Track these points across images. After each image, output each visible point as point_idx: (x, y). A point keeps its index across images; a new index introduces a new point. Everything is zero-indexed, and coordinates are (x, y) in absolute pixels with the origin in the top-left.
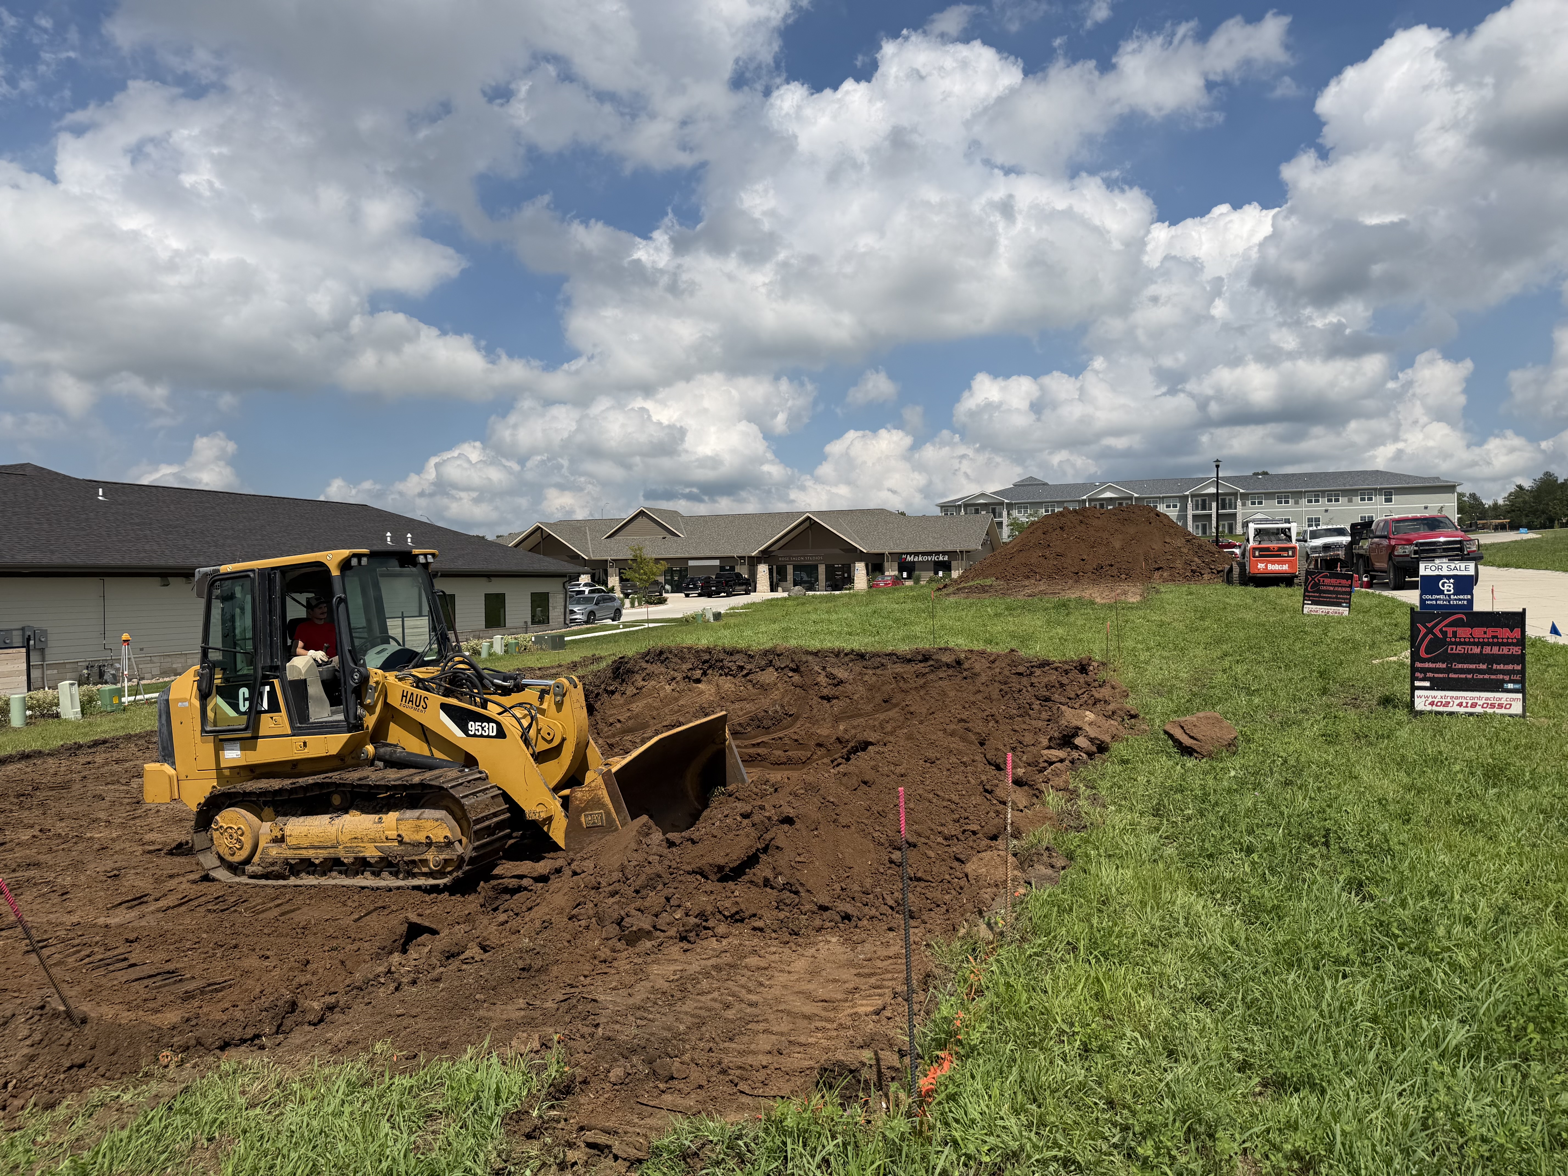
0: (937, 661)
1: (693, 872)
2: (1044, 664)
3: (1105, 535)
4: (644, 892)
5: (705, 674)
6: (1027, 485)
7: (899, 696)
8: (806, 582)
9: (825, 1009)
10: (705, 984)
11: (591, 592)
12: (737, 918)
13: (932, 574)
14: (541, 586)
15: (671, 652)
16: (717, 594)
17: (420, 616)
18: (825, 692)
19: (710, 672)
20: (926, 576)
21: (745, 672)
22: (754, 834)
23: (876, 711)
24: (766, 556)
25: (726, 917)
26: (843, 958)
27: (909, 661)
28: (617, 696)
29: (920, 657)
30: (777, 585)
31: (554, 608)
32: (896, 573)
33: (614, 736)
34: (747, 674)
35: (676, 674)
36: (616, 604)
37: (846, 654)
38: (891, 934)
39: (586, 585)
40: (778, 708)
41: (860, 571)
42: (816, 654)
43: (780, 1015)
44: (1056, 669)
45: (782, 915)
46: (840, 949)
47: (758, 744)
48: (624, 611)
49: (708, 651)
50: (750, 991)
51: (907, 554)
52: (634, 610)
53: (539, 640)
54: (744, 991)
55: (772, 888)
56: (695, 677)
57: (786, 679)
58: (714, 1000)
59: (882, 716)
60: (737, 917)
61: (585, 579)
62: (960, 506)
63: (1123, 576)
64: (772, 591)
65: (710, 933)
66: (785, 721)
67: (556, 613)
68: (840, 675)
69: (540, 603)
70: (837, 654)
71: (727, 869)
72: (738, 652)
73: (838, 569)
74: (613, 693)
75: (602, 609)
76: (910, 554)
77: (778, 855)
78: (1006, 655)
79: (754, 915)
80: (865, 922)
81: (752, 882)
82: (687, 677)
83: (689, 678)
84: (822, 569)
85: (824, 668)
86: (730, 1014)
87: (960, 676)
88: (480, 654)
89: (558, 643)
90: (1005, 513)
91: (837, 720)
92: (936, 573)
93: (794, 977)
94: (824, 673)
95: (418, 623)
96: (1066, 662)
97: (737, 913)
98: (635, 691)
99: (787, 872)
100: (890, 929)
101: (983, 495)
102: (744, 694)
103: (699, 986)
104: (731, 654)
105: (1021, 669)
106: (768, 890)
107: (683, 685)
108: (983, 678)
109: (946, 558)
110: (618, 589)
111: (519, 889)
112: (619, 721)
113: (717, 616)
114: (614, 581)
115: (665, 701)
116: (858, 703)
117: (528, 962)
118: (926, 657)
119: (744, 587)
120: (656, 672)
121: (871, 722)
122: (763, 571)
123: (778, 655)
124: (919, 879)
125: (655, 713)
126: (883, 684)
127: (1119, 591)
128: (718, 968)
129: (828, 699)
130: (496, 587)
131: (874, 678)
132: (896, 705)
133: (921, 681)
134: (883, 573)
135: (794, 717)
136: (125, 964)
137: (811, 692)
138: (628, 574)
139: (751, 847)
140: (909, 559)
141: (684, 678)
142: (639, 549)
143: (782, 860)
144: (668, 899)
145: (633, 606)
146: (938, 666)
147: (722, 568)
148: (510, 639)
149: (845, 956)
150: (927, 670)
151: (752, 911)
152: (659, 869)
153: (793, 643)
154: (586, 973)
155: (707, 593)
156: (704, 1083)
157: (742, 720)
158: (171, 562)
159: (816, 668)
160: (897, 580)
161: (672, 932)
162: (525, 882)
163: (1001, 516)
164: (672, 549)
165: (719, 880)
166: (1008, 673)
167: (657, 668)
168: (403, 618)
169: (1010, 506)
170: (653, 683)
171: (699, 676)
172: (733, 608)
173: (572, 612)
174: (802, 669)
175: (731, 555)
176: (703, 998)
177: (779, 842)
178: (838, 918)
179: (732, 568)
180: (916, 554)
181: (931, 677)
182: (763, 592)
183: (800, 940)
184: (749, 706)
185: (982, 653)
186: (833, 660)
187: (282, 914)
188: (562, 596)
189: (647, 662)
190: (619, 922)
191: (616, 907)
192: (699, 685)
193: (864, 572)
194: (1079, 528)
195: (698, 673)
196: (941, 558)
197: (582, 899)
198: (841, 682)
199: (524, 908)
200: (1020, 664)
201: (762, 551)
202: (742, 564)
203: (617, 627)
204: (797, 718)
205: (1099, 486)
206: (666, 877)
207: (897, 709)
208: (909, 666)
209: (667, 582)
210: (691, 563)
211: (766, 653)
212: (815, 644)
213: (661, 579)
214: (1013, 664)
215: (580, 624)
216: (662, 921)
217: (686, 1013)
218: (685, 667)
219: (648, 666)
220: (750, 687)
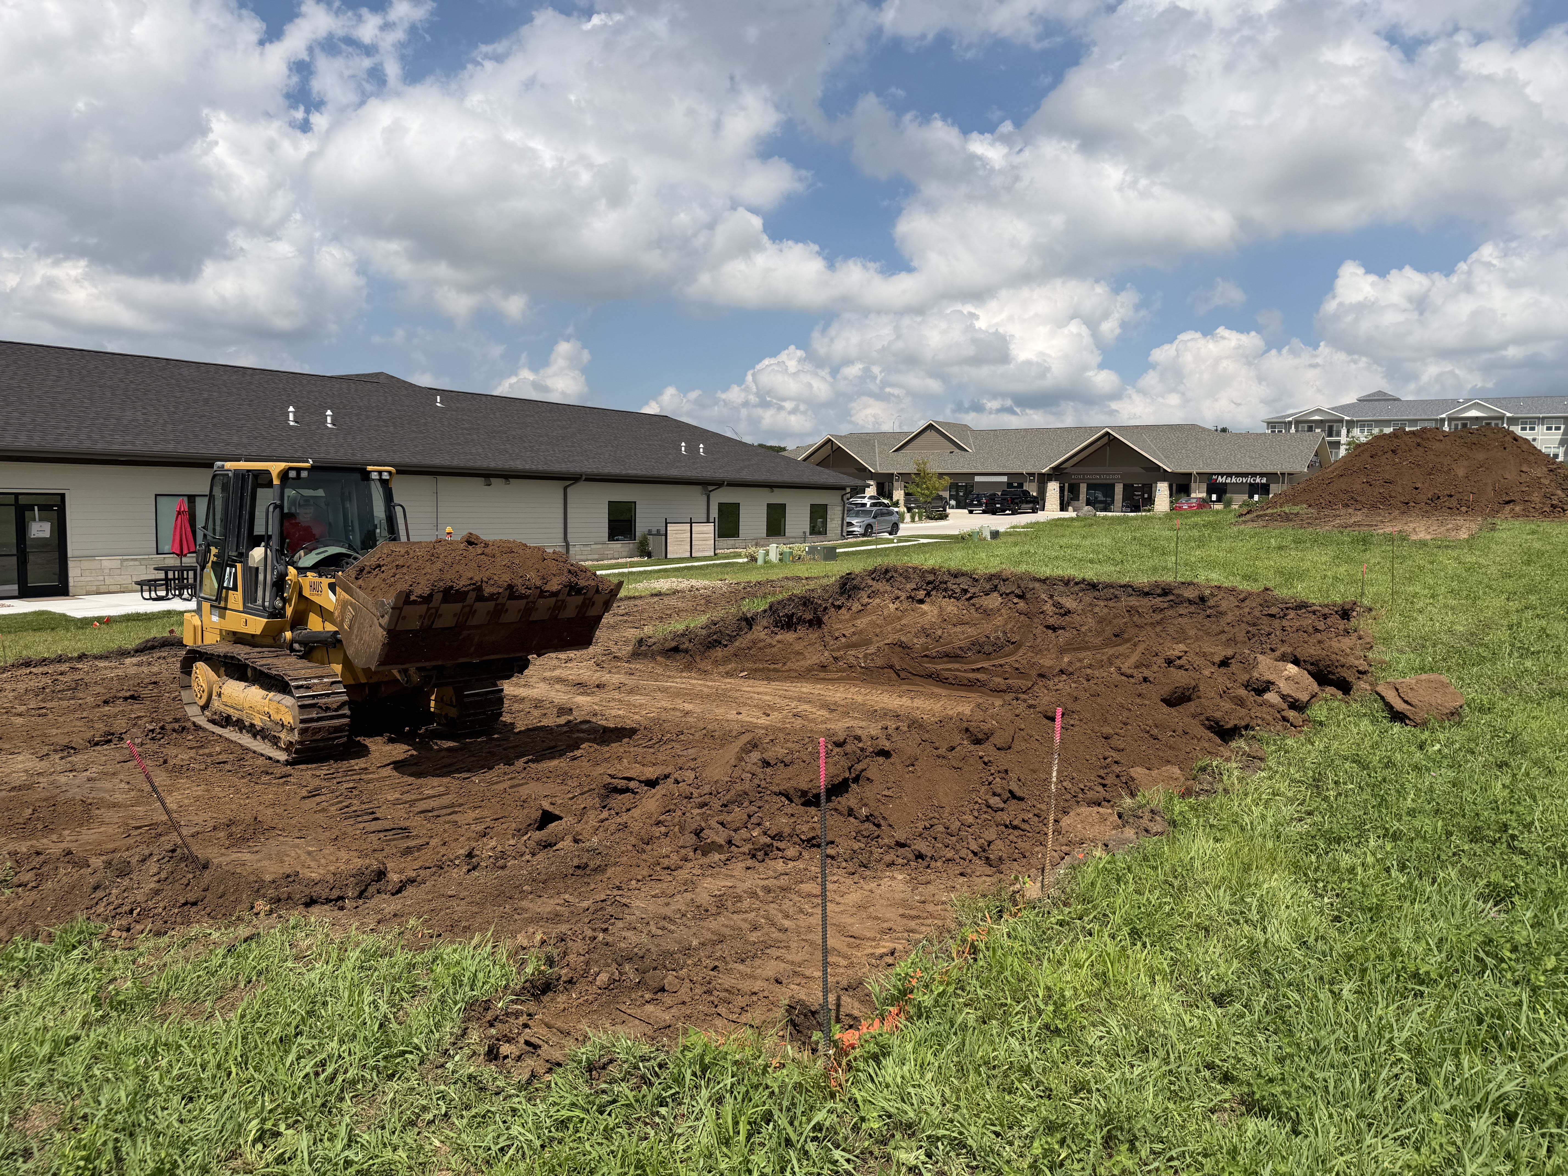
0: (1178, 596)
1: (780, 793)
2: (1302, 606)
3: (1447, 461)
4: (731, 807)
5: (928, 594)
6: (1378, 398)
7: (1132, 631)
8: (1101, 502)
9: (849, 946)
10: (746, 904)
11: (873, 505)
12: (812, 843)
13: (1246, 497)
14: (820, 498)
15: (896, 571)
16: (1002, 511)
17: (708, 522)
18: (1051, 621)
19: (934, 593)
20: (1238, 500)
21: (969, 595)
22: (845, 763)
23: (1106, 644)
24: (1057, 473)
25: (803, 841)
26: (899, 896)
27: (1147, 594)
28: (843, 611)
29: (1159, 591)
30: (1068, 504)
31: (832, 520)
32: (1204, 495)
33: (839, 649)
34: (971, 598)
35: (900, 593)
36: (894, 518)
37: (1077, 584)
38: (962, 879)
39: (871, 498)
40: (1000, 634)
41: (1162, 491)
42: (1044, 581)
43: (804, 944)
44: (1314, 613)
45: (856, 846)
46: (902, 887)
47: (978, 669)
48: (901, 526)
49: (933, 571)
50: (787, 916)
51: (1218, 474)
52: (913, 525)
53: (812, 550)
54: (780, 915)
55: (856, 818)
56: (919, 597)
57: (1010, 605)
58: (745, 920)
59: (1110, 651)
60: (814, 842)
61: (871, 491)
62: (1290, 423)
63: (1464, 509)
64: (1062, 509)
65: (780, 854)
66: (1006, 649)
67: (834, 524)
68: (1068, 605)
69: (819, 514)
70: (1066, 582)
71: (810, 795)
72: (963, 575)
73: (1137, 489)
74: (840, 607)
75: (879, 522)
76: (1222, 475)
77: (868, 787)
78: (1258, 595)
79: (832, 842)
80: (939, 864)
81: (836, 810)
82: (910, 597)
83: (913, 598)
84: (1119, 489)
85: (1051, 597)
86: (753, 937)
87: (1203, 614)
88: (756, 560)
89: (830, 554)
90: (1344, 431)
91: (1062, 651)
92: (1251, 497)
93: (842, 908)
94: (1051, 602)
95: (705, 529)
96: (1327, 606)
97: (814, 838)
98: (860, 608)
99: (873, 804)
100: (962, 874)
101: (1318, 411)
102: (966, 618)
103: (739, 904)
104: (956, 577)
105: (1274, 610)
106: (852, 819)
107: (906, 605)
108: (1230, 618)
109: (1264, 481)
110: (902, 502)
111: (626, 790)
112: (844, 635)
113: (995, 535)
114: (899, 495)
115: (889, 620)
116: (1085, 634)
117: (585, 861)
118: (1166, 592)
119: (1031, 505)
120: (881, 590)
121: (1098, 656)
122: (1053, 489)
123: (1004, 580)
124: (1015, 828)
125: (878, 630)
126: (1115, 617)
127: (1450, 526)
128: (768, 890)
129: (1054, 629)
130: (777, 497)
131: (1106, 610)
132: (1128, 640)
133: (1158, 617)
134: (1189, 495)
135: (1017, 645)
136: (372, 816)
137: (1036, 620)
138: (912, 488)
139: (838, 775)
140: (1220, 480)
141: (908, 598)
142: (925, 464)
143: (869, 792)
144: (750, 816)
145: (913, 520)
146: (1180, 601)
147: (1009, 485)
148: (785, 549)
149: (902, 895)
150: (1166, 605)
151: (830, 838)
152: (747, 786)
153: (1023, 568)
154: (640, 877)
155: (991, 510)
156: (687, 1000)
157: (962, 644)
158: (492, 465)
159: (1043, 596)
160: (1204, 504)
161: (745, 849)
162: (632, 785)
163: (1338, 434)
164: (959, 465)
165: (804, 804)
166: (1258, 614)
167: (882, 586)
168: (691, 523)
169: (1351, 424)
170: (878, 600)
171: (922, 597)
172: (1013, 527)
173: (850, 524)
174: (1028, 596)
175: (1020, 471)
176: (735, 916)
177: (868, 774)
178: (911, 856)
179: (1021, 485)
180: (1229, 475)
181: (1170, 612)
182: (1051, 511)
183: (868, 873)
184: (970, 631)
185: (1232, 590)
186: (1062, 588)
187: (511, 787)
188: (840, 508)
189: (873, 579)
190: (698, 833)
191: (698, 818)
192: (923, 606)
193: (1167, 493)
194: (1415, 452)
195: (921, 594)
196: (1258, 480)
197: (672, 807)
198: (1068, 612)
199: (624, 809)
200: (1274, 605)
201: (1053, 468)
202: (1030, 481)
203: (892, 541)
204: (1020, 646)
205: (1463, 403)
206: (753, 795)
207: (1128, 645)
208: (1146, 600)
209: (951, 497)
210: (978, 479)
211: (991, 578)
212: (1046, 571)
213: (946, 494)
214: (1265, 604)
215: (856, 536)
216: (737, 838)
217: (709, 929)
218: (910, 586)
219: (874, 583)
220: (973, 611)
